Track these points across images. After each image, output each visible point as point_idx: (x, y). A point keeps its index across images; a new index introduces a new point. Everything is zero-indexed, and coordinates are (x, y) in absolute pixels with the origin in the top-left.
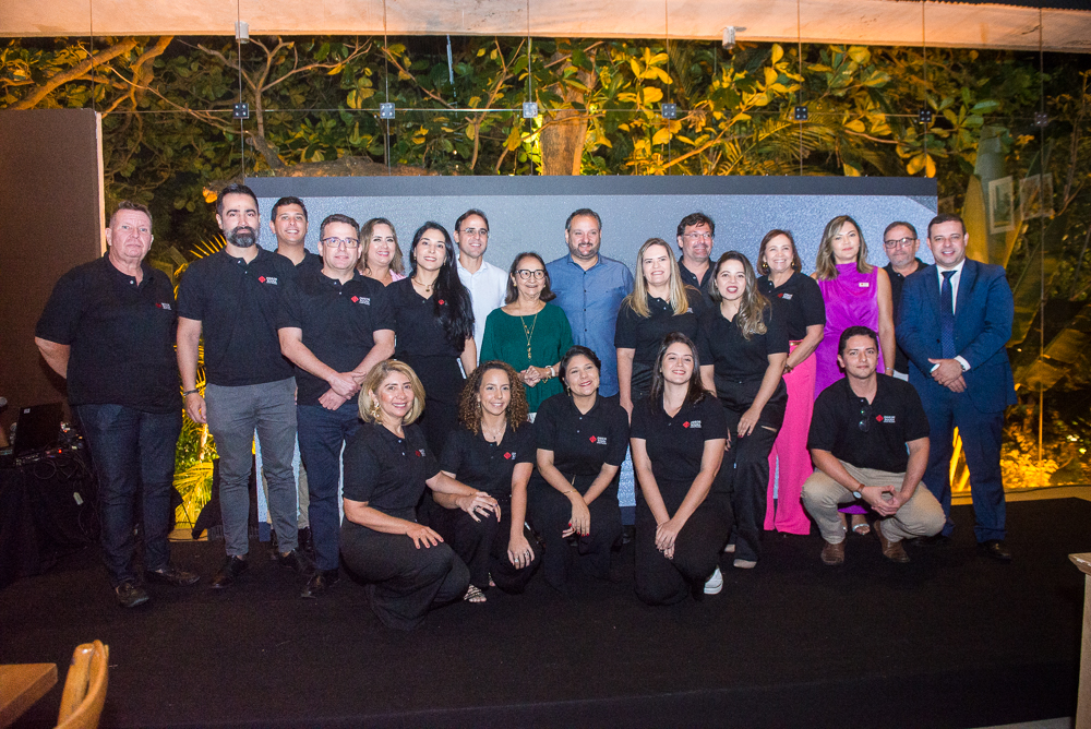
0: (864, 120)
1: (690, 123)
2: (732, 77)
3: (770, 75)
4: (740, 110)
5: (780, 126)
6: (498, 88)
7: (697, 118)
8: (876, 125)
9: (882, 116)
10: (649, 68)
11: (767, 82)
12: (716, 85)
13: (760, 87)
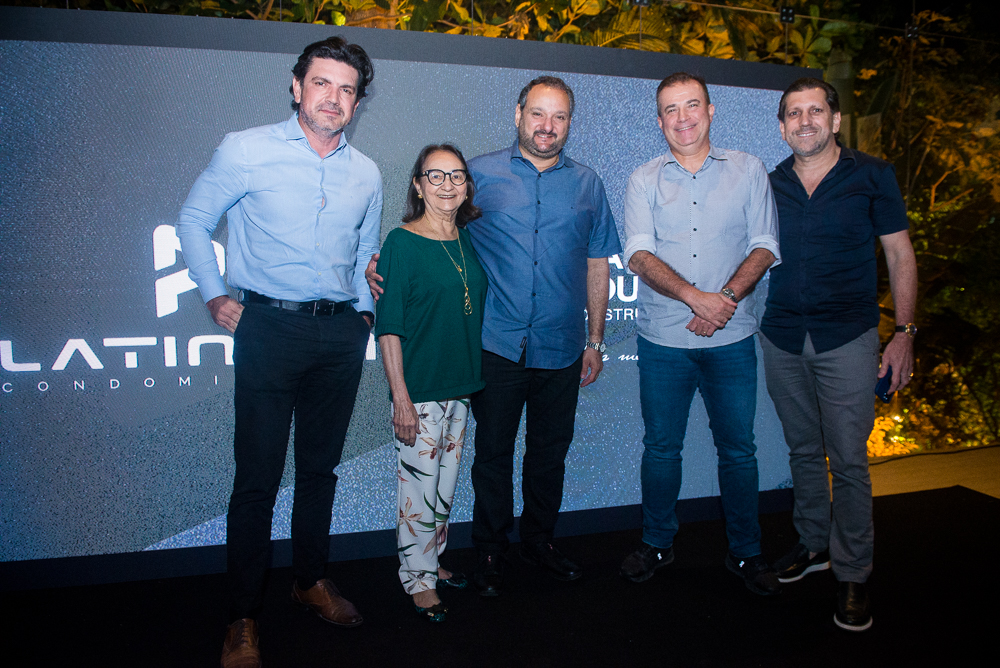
0: (705, 39)
1: (511, 30)
4: (568, 20)
5: (609, 39)
7: (519, 24)
8: (715, 47)
9: (724, 35)
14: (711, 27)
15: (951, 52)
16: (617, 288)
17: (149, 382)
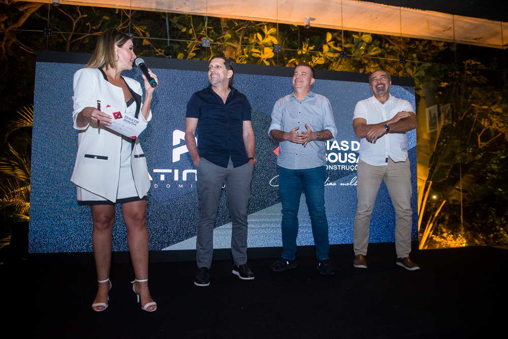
2: (308, 49)
3: (326, 48)
6: (193, 50)
10: (267, 37)
11: (324, 52)
12: (299, 53)
13: (321, 55)
14: (372, 68)
15: (482, 77)
16: (338, 157)
17: (168, 186)
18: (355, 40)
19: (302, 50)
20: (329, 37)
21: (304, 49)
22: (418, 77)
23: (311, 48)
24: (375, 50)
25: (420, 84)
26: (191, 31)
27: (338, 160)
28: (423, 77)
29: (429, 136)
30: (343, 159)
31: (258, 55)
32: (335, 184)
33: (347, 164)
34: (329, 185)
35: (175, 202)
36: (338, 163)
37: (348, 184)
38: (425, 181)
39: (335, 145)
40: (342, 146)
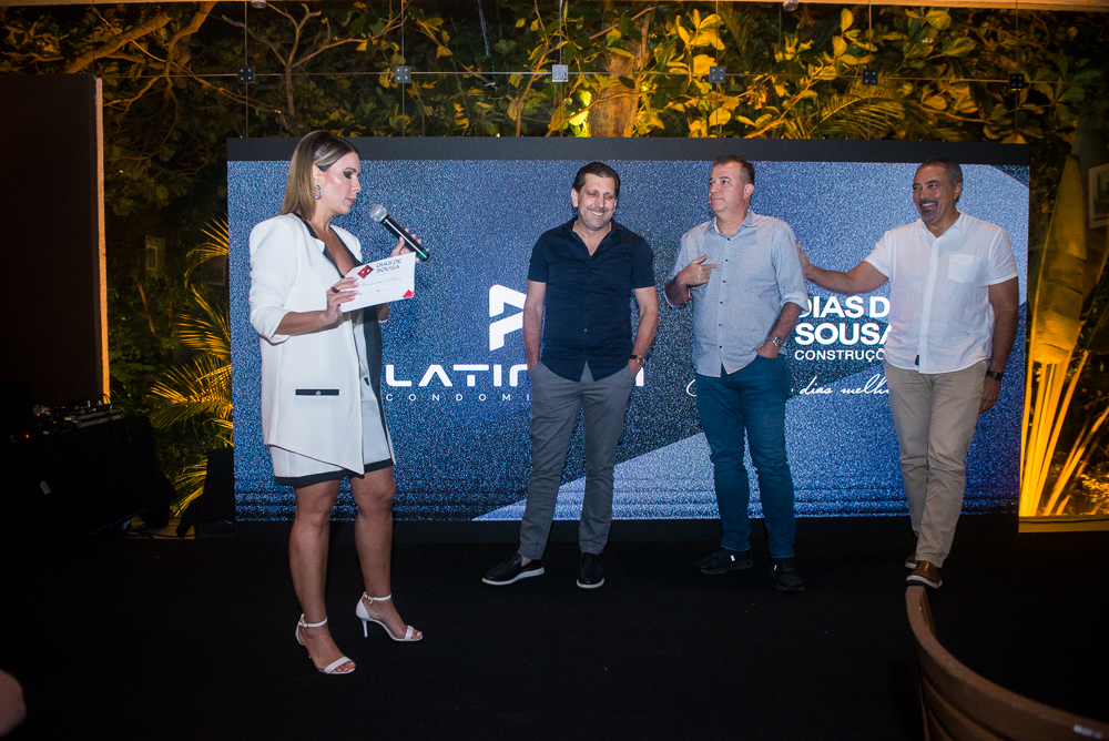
0: (946, 95)
1: (749, 99)
2: (797, 47)
3: (839, 45)
4: (805, 85)
5: (846, 103)
6: (541, 63)
7: (757, 93)
8: (959, 101)
9: (966, 91)
10: (699, 33)
11: (836, 53)
12: (779, 57)
13: (828, 59)
14: (952, 85)
16: (839, 333)
17: (482, 397)
18: (910, 21)
19: (785, 52)
20: (847, 19)
21: (788, 49)
22: (1067, 103)
23: (806, 46)
24: (960, 45)
25: (1071, 120)
26: (535, 25)
27: (838, 339)
28: (1080, 103)
29: (1084, 249)
30: (849, 335)
31: (683, 72)
32: (829, 391)
33: (859, 346)
34: (817, 392)
35: (497, 429)
36: (837, 345)
37: (858, 391)
38: (1070, 354)
39: (833, 306)
40: (847, 308)
